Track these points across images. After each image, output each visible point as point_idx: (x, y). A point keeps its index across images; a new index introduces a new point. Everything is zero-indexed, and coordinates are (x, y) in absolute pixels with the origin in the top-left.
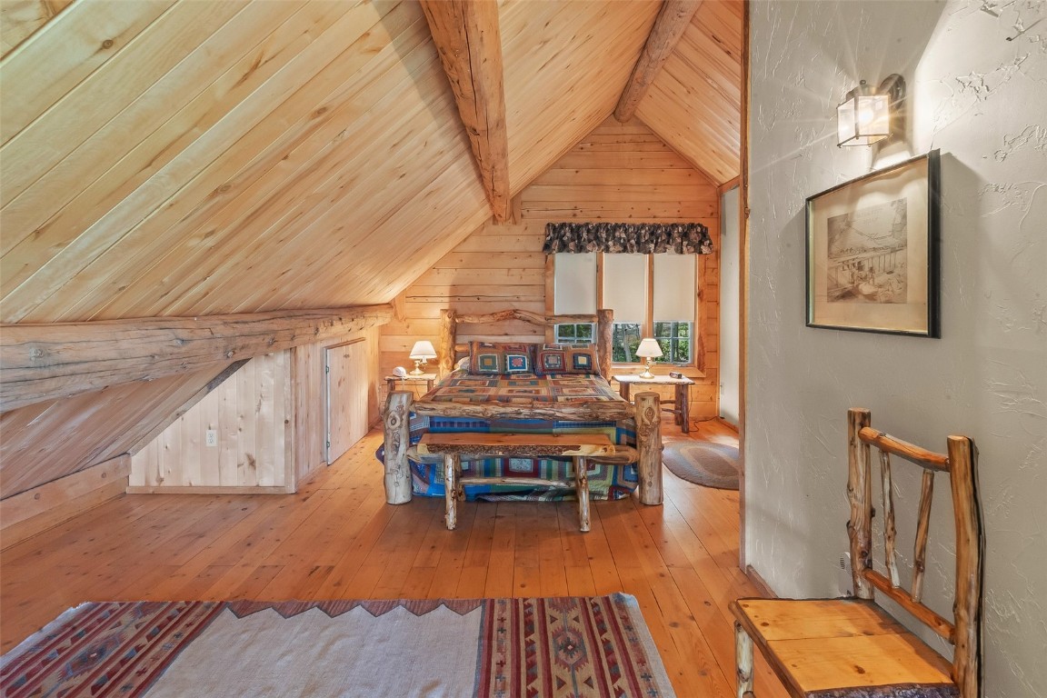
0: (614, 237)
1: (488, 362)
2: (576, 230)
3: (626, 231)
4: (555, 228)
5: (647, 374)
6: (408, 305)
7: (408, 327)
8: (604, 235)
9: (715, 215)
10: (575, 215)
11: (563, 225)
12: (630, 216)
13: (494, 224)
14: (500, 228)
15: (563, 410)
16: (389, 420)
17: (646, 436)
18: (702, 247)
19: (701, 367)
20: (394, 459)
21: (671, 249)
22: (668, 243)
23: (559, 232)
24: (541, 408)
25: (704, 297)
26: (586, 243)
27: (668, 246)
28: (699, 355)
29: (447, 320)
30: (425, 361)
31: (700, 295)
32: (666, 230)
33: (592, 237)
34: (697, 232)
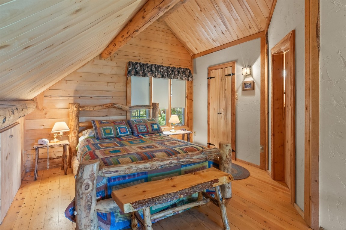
0: (158, 71)
1: (108, 131)
2: (142, 66)
3: (163, 69)
4: (133, 64)
5: (173, 130)
6: (45, 101)
7: (46, 114)
8: (154, 70)
9: (191, 66)
10: (139, 60)
11: (137, 63)
12: (162, 63)
13: (100, 59)
14: (103, 62)
15: (193, 158)
16: (83, 187)
17: (227, 164)
18: (189, 78)
19: (188, 125)
20: (87, 216)
21: (179, 77)
22: (178, 75)
23: (135, 66)
24: (183, 159)
25: (189, 98)
26: (147, 72)
27: (178, 76)
28: (187, 121)
29: (75, 109)
30: (62, 134)
31: (187, 97)
32: (178, 70)
33: (149, 70)
34: (188, 72)
